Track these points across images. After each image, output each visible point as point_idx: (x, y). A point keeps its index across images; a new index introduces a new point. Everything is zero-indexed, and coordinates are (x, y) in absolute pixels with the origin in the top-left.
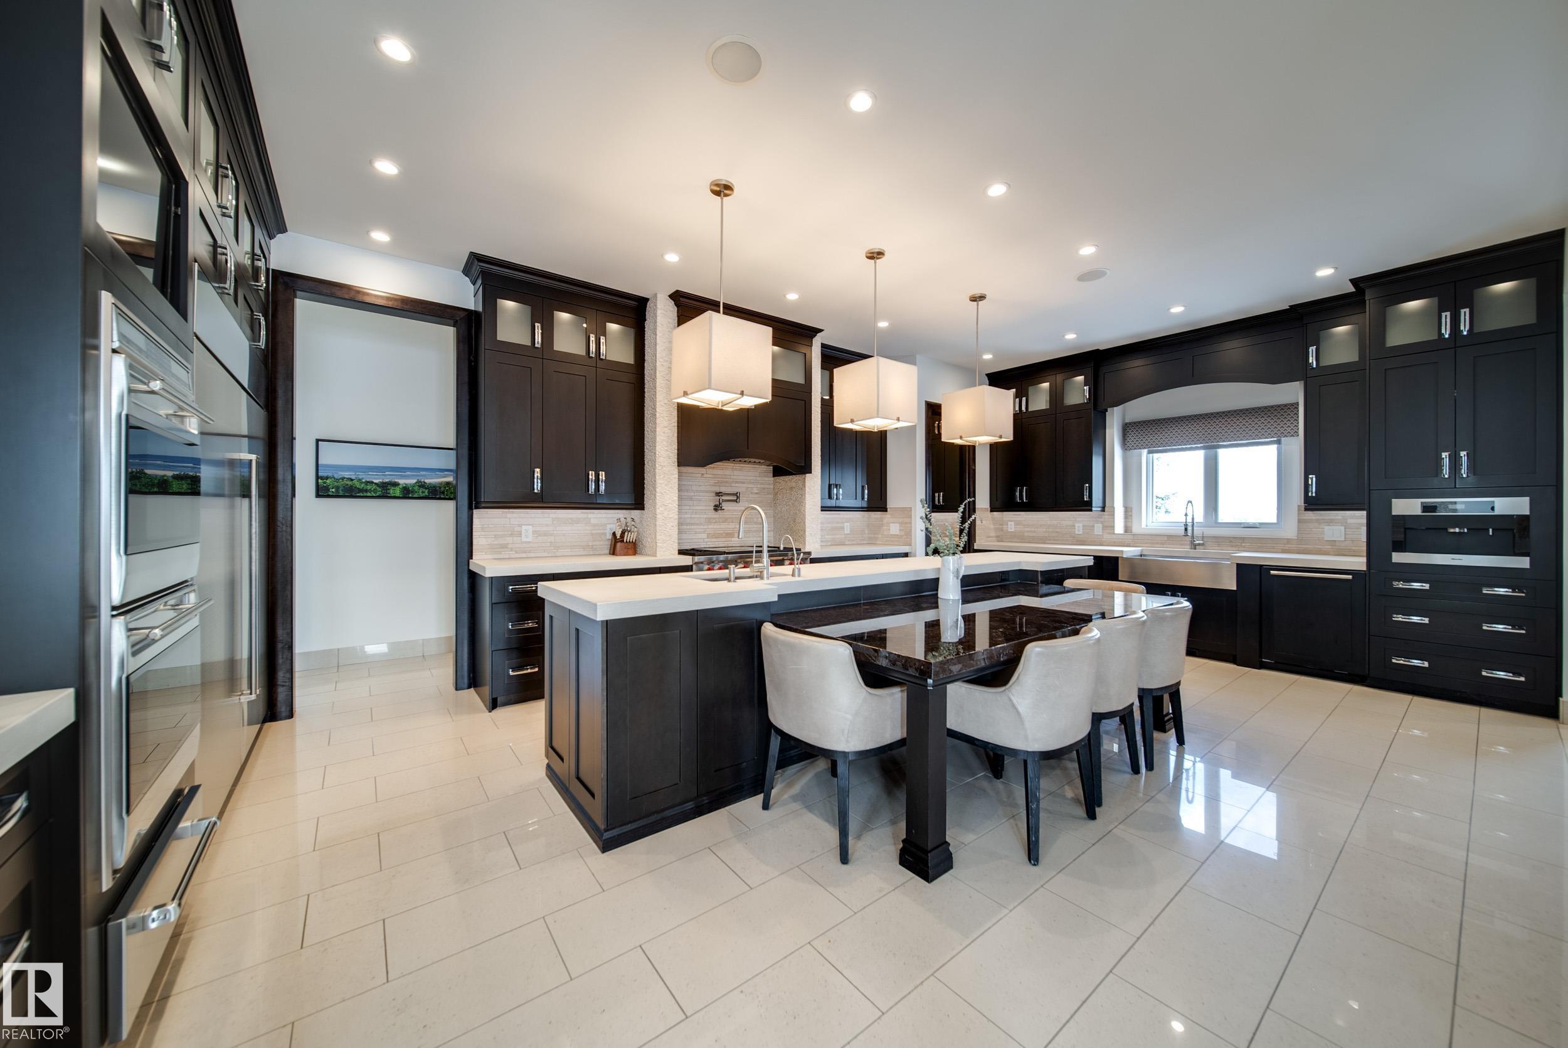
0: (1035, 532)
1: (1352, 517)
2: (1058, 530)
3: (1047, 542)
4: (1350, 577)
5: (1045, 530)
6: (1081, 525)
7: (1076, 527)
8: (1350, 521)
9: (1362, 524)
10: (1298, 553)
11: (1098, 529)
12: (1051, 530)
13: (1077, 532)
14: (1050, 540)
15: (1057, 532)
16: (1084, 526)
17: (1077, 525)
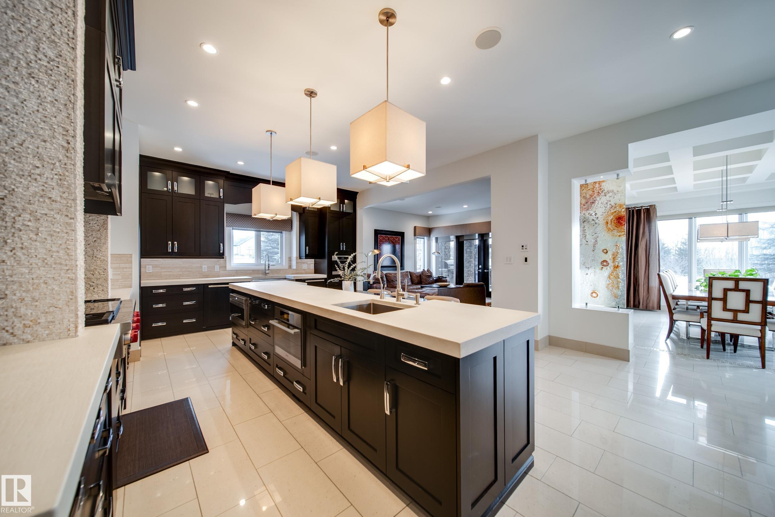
0: (171, 272)
1: (309, 261)
2: (190, 270)
3: (181, 278)
4: (324, 280)
5: (179, 270)
6: (206, 266)
7: (203, 268)
8: (308, 262)
9: (312, 264)
10: (296, 274)
11: (217, 268)
12: (184, 270)
13: (203, 271)
14: (183, 276)
15: (189, 271)
16: (208, 267)
17: (203, 266)
